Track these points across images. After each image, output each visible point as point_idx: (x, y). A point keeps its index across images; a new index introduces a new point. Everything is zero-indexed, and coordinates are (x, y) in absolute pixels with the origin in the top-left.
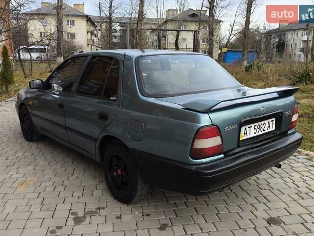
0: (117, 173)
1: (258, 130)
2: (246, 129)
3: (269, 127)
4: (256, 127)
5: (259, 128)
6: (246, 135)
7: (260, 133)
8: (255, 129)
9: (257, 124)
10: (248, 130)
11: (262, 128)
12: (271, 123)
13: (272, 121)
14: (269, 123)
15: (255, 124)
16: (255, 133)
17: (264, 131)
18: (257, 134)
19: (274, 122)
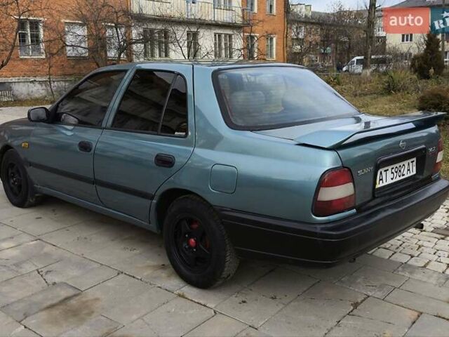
0: (188, 244)
1: (395, 174)
2: (381, 173)
3: (409, 170)
4: (393, 171)
5: (396, 172)
6: (381, 181)
7: (398, 179)
8: (392, 173)
9: (394, 166)
10: (384, 174)
11: (400, 171)
12: (411, 164)
13: (412, 162)
14: (409, 164)
15: (392, 166)
16: (392, 179)
17: (403, 175)
18: (394, 180)
19: (415, 163)
